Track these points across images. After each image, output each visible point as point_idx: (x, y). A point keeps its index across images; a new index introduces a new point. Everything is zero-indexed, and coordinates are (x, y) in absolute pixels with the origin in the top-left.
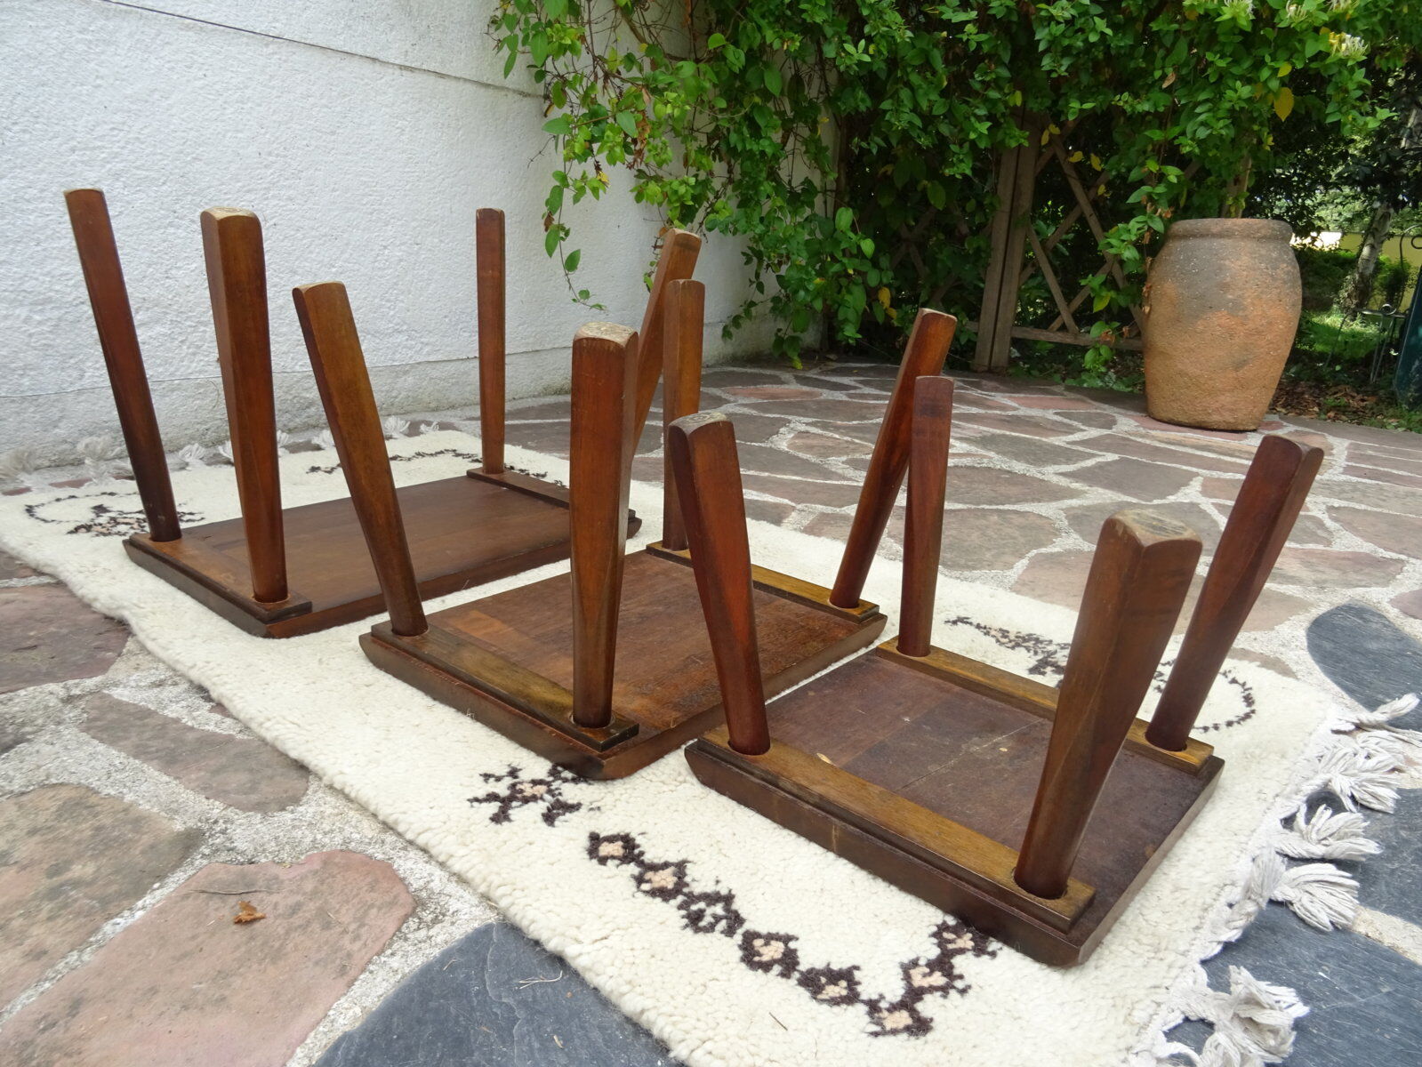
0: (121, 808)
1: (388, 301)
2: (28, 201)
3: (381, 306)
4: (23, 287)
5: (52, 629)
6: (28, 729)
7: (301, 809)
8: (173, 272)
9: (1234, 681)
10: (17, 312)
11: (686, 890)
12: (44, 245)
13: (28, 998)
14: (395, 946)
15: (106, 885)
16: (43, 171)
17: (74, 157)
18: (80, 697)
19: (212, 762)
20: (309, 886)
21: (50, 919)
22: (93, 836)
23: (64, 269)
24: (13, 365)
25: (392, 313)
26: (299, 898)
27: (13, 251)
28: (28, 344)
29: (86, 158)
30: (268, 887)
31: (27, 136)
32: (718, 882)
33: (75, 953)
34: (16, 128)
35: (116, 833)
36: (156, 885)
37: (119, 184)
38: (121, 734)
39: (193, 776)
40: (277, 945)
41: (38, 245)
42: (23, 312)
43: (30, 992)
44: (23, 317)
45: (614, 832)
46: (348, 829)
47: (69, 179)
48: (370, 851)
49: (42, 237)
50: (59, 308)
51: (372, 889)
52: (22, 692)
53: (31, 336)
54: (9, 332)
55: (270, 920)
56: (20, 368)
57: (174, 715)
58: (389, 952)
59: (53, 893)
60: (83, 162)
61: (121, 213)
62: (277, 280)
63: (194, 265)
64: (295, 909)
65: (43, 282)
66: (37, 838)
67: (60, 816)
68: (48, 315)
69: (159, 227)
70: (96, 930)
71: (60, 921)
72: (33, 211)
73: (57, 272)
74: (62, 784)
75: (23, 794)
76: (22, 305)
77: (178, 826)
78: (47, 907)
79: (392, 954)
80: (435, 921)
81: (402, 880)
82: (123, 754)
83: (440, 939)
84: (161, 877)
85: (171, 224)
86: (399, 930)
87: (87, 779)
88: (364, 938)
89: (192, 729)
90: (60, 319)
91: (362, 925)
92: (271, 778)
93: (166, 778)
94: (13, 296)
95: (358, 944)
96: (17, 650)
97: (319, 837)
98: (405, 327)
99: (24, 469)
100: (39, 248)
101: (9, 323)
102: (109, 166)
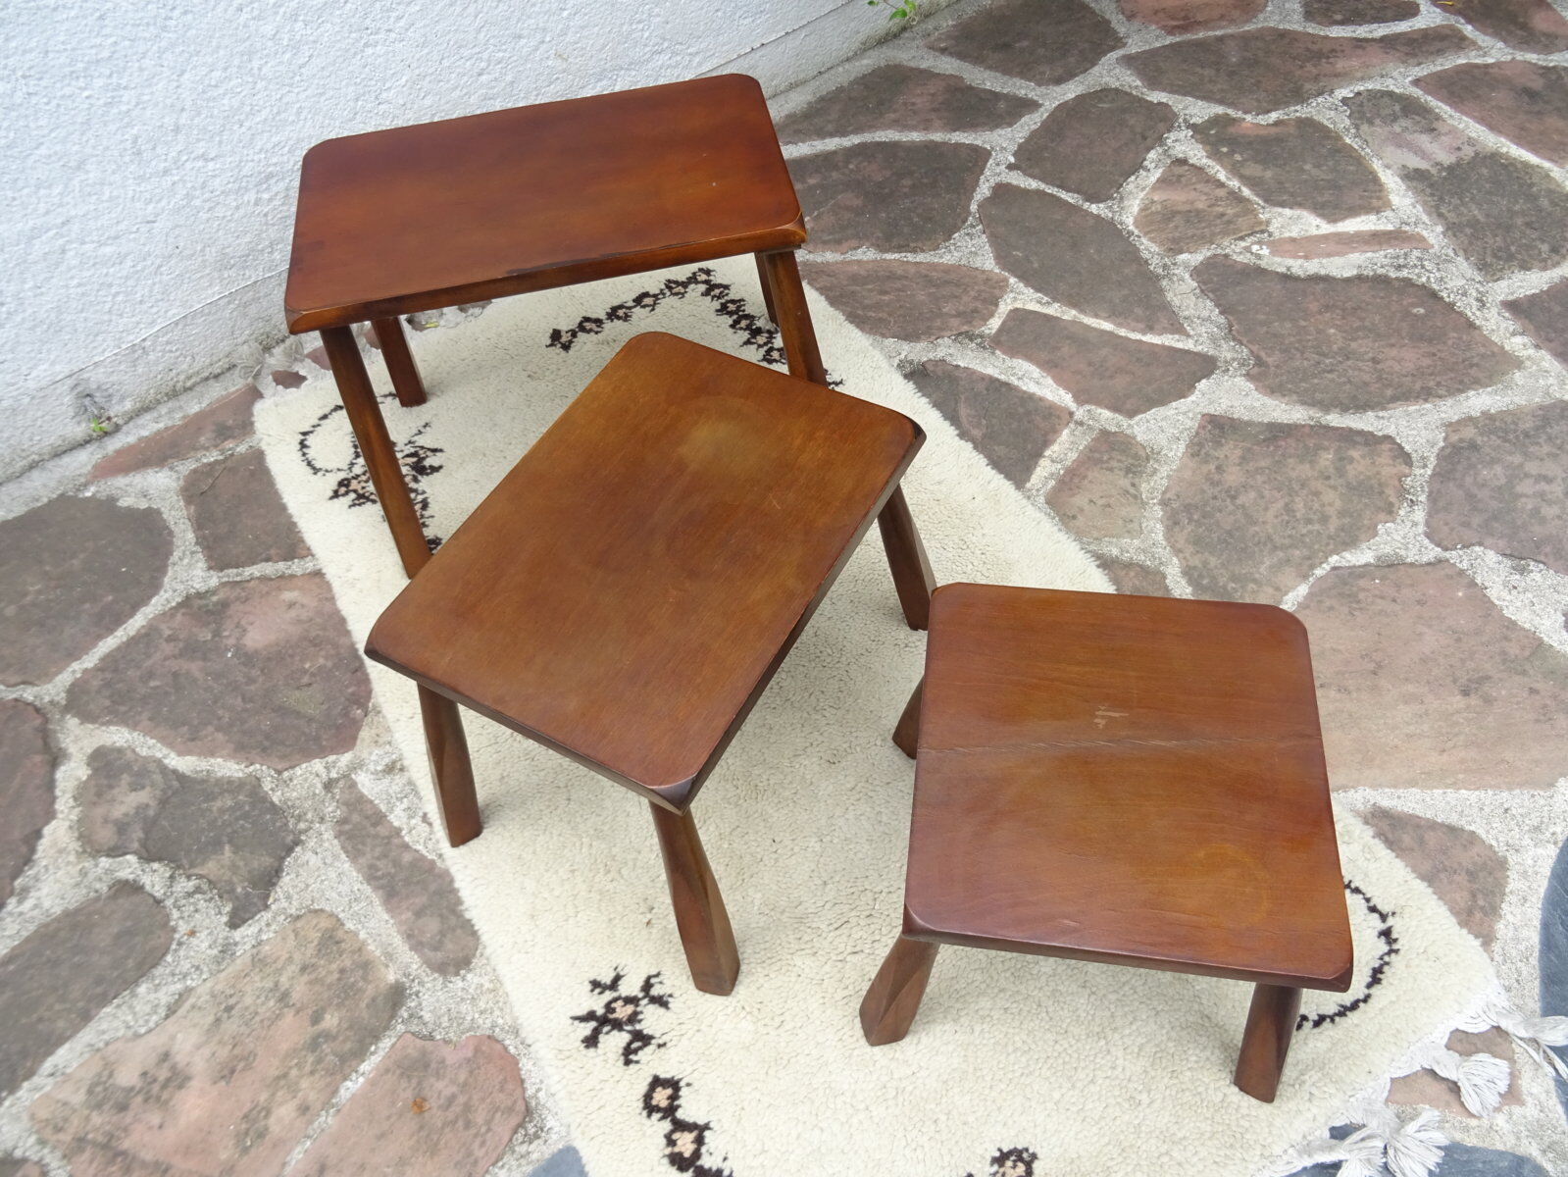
0: (356, 946)
1: (639, 22)
2: (216, 86)
3: (630, 33)
4: (244, 172)
5: (321, 661)
6: (302, 826)
7: (469, 976)
8: (384, 95)
9: (1386, 934)
10: (246, 198)
11: (699, 1163)
12: (247, 124)
13: (299, 1153)
14: (504, 1160)
15: (344, 1041)
16: (218, 47)
17: (244, 16)
18: (337, 780)
19: (417, 900)
20: (462, 1077)
21: (312, 1073)
22: (339, 979)
23: (275, 139)
24: (260, 247)
25: (646, 34)
26: (454, 1089)
27: (220, 142)
28: (266, 224)
29: (256, 13)
30: (438, 1073)
31: (190, 17)
32: (725, 1159)
33: (323, 1112)
34: (176, 13)
35: (352, 979)
36: (373, 1048)
37: (300, 24)
38: (360, 847)
39: (403, 917)
40: (435, 1137)
41: (241, 125)
42: (252, 196)
43: (299, 1149)
44: (253, 201)
45: (668, 1076)
46: (497, 1013)
47: (248, 43)
48: (507, 1042)
49: (242, 117)
50: (283, 179)
51: (502, 1090)
52: (298, 771)
53: (266, 215)
54: (245, 220)
55: (435, 1110)
56: (267, 247)
57: (396, 824)
58: (500, 1164)
59: (314, 1044)
60: (254, 19)
61: (310, 57)
62: (501, 54)
63: (404, 79)
64: (451, 1100)
65: (260, 161)
66: (305, 978)
67: (319, 950)
68: (275, 189)
69: (355, 54)
70: (335, 1092)
71: (317, 1076)
72: (224, 95)
73: (269, 146)
74: (322, 910)
75: (298, 917)
76: (247, 189)
77: (391, 976)
78: (311, 1059)
79: (503, 1166)
80: (537, 1136)
81: (522, 1081)
82: (361, 878)
83: (535, 1156)
84: (376, 1037)
85: (366, 45)
86: (511, 1140)
87: (337, 908)
88: (488, 1143)
89: (406, 847)
90: (287, 189)
91: (489, 1130)
92: (454, 930)
93: (386, 916)
94: (237, 186)
95: (484, 1150)
96: (298, 688)
97: (477, 1016)
98: (666, 45)
99: (296, 359)
100: (243, 129)
101: (242, 212)
102: (282, 10)
